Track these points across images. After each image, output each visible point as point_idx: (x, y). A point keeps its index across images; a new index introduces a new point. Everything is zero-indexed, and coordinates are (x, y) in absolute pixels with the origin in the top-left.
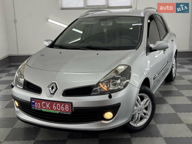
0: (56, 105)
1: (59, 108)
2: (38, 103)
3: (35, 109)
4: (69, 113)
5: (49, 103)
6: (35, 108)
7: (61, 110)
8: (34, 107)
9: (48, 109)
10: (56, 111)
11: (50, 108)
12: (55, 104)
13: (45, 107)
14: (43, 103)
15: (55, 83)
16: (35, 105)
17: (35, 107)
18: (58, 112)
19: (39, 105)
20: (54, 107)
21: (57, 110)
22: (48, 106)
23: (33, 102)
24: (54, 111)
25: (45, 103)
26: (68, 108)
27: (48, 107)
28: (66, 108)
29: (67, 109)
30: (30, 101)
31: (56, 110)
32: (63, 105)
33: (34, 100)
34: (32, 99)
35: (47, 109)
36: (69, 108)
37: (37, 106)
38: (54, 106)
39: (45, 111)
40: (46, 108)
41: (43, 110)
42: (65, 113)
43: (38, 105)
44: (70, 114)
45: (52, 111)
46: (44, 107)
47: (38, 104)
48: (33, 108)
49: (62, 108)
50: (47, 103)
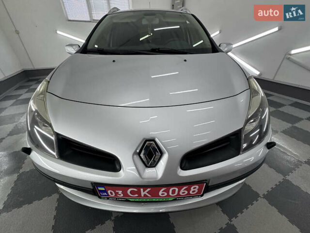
0: (166, 191)
1: (173, 193)
2: (117, 191)
5: (149, 189)
7: (178, 195)
8: (104, 195)
11: (150, 196)
12: (163, 189)
13: (136, 195)
14: (132, 191)
17: (108, 195)
18: (170, 199)
20: (160, 193)
21: (168, 196)
23: (101, 189)
24: (161, 198)
25: (136, 190)
26: (196, 189)
27: (145, 195)
28: (192, 190)
29: (193, 192)
31: (165, 196)
32: (185, 188)
36: (198, 189)
38: (162, 192)
39: (137, 200)
40: (139, 196)
41: (132, 200)
42: (187, 198)
44: (199, 196)
45: (155, 200)
46: (133, 194)
47: (115, 192)
50: (142, 190)
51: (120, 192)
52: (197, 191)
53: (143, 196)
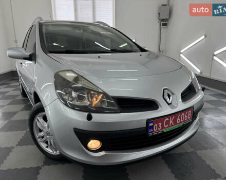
5: (173, 117)
6: (153, 134)
7: (184, 120)
10: (179, 125)
13: (168, 125)
14: (166, 121)
16: (153, 129)
19: (160, 126)
21: (181, 122)
22: (171, 122)
23: (151, 124)
25: (168, 119)
26: (190, 114)
30: (145, 126)
34: (148, 121)
35: (170, 127)
37: (157, 129)
38: (179, 118)
39: (167, 130)
41: (165, 131)
42: (188, 122)
43: (158, 126)
45: (175, 127)
48: (150, 135)
49: (186, 116)
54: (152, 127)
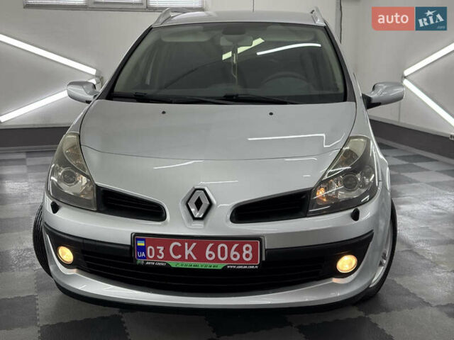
0: (214, 249)
1: (223, 255)
2: (158, 248)
3: (147, 263)
4: (253, 267)
5: (194, 244)
6: (145, 262)
7: (229, 260)
8: (141, 258)
9: (190, 259)
10: (213, 264)
11: (195, 258)
12: (211, 245)
13: (180, 256)
14: (175, 246)
15: (204, 190)
16: (146, 254)
17: (146, 257)
18: (220, 266)
19: (161, 252)
20: (208, 252)
21: (216, 260)
22: (188, 252)
23: (141, 244)
24: (209, 264)
25: (179, 245)
26: (249, 252)
27: (189, 255)
28: (245, 252)
29: (247, 256)
30: (129, 243)
31: (213, 260)
32: (236, 245)
33: (142, 240)
34: (136, 237)
35: (187, 261)
36: (252, 252)
37: (154, 256)
38: (210, 250)
39: (179, 266)
40: (183, 259)
41: (173, 264)
42: (241, 267)
43: (157, 252)
44: (257, 267)
45: (201, 265)
46: (176, 255)
47: (155, 249)
48: (138, 262)
49: (233, 253)
50: (186, 244)
51: (162, 248)
52: (251, 255)
53: (186, 258)
54: (143, 249)
